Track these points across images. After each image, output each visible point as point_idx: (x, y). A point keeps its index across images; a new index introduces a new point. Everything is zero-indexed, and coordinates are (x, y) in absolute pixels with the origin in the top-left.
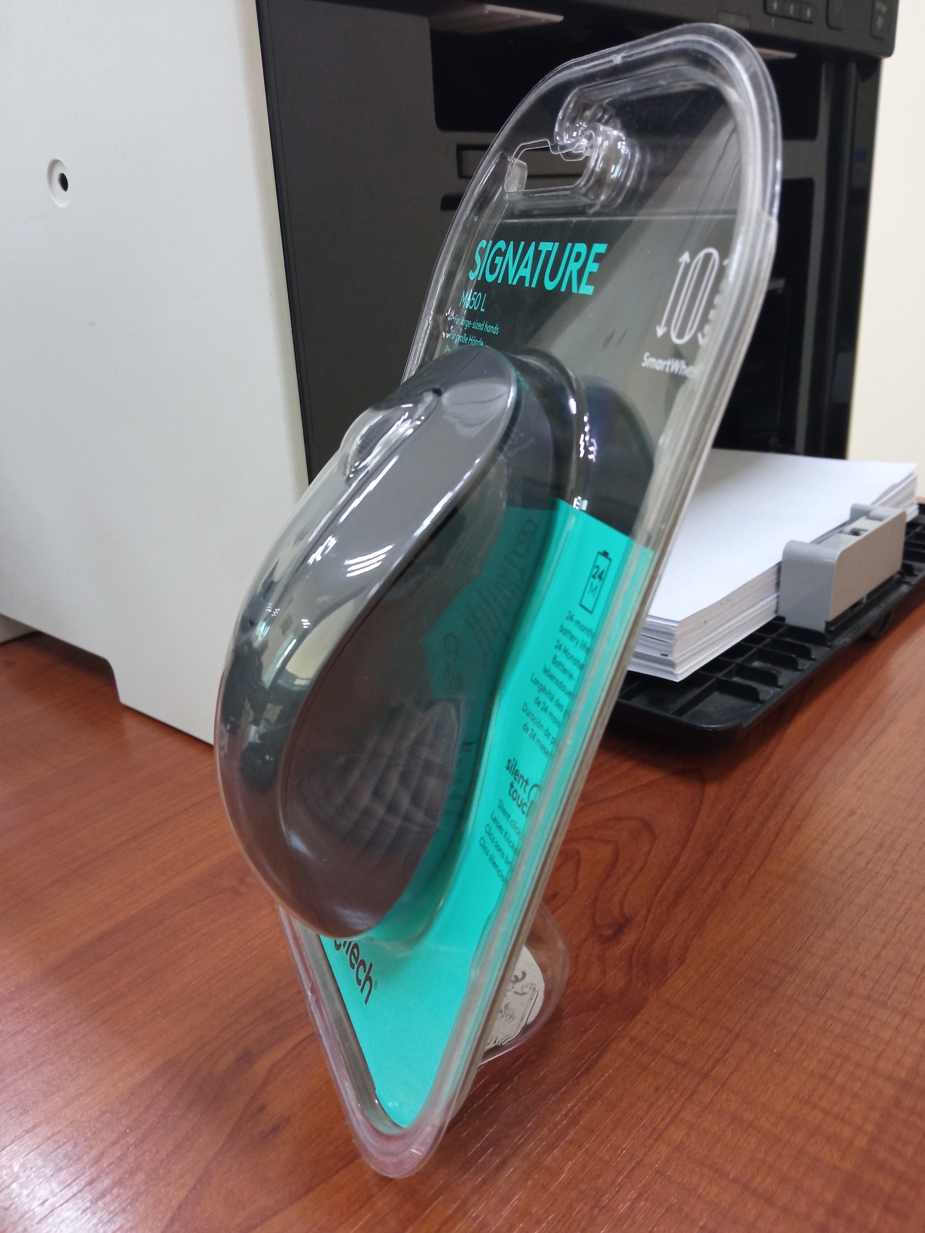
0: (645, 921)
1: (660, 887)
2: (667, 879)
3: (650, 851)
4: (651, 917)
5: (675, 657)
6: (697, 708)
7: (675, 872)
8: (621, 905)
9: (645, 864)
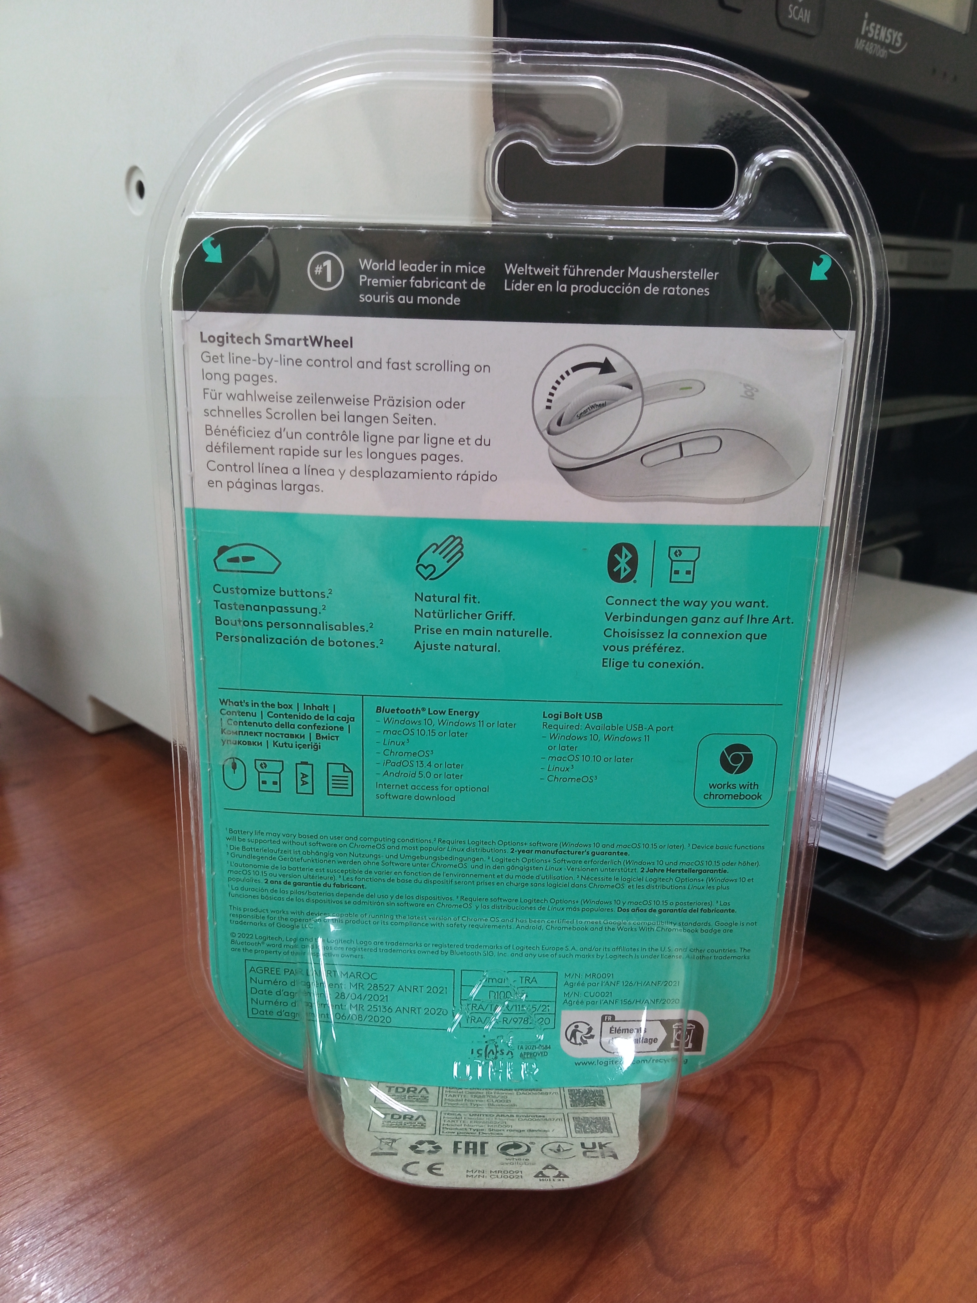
0: (859, 1188)
1: (875, 1141)
2: (881, 1130)
3: (858, 1090)
4: (866, 1181)
5: (886, 840)
6: (909, 905)
7: (892, 1123)
8: (828, 1163)
9: (853, 1106)
